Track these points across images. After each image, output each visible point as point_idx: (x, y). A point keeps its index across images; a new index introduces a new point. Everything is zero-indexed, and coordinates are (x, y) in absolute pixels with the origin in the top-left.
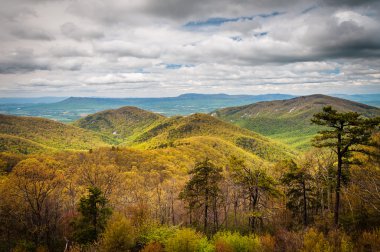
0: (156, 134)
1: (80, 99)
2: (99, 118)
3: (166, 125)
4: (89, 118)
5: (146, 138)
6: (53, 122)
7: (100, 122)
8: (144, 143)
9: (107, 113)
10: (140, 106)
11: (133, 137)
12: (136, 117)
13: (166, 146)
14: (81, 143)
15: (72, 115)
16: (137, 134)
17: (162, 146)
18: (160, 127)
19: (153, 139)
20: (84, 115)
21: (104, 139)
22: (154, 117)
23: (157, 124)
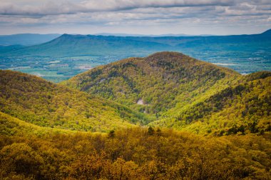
0: (219, 107)
1: (80, 37)
2: (114, 74)
3: (239, 90)
4: (95, 74)
5: (200, 113)
6: (35, 79)
7: (115, 80)
8: (197, 124)
9: (128, 64)
10: (188, 52)
11: (175, 112)
12: (181, 72)
13: (242, 130)
14: (82, 119)
15: (66, 67)
16: (184, 105)
17: (233, 131)
18: (229, 93)
19: (214, 116)
20: (86, 67)
21: (123, 112)
22: (216, 74)
23: (220, 86)
